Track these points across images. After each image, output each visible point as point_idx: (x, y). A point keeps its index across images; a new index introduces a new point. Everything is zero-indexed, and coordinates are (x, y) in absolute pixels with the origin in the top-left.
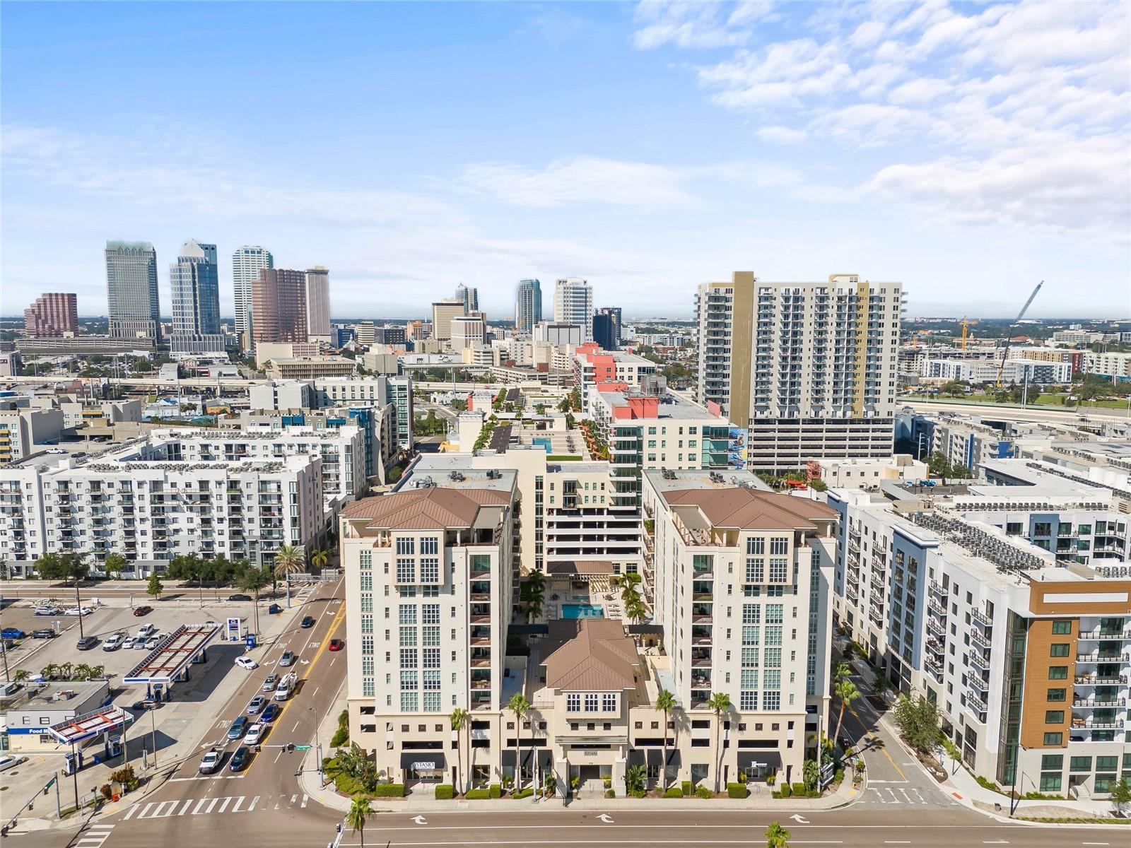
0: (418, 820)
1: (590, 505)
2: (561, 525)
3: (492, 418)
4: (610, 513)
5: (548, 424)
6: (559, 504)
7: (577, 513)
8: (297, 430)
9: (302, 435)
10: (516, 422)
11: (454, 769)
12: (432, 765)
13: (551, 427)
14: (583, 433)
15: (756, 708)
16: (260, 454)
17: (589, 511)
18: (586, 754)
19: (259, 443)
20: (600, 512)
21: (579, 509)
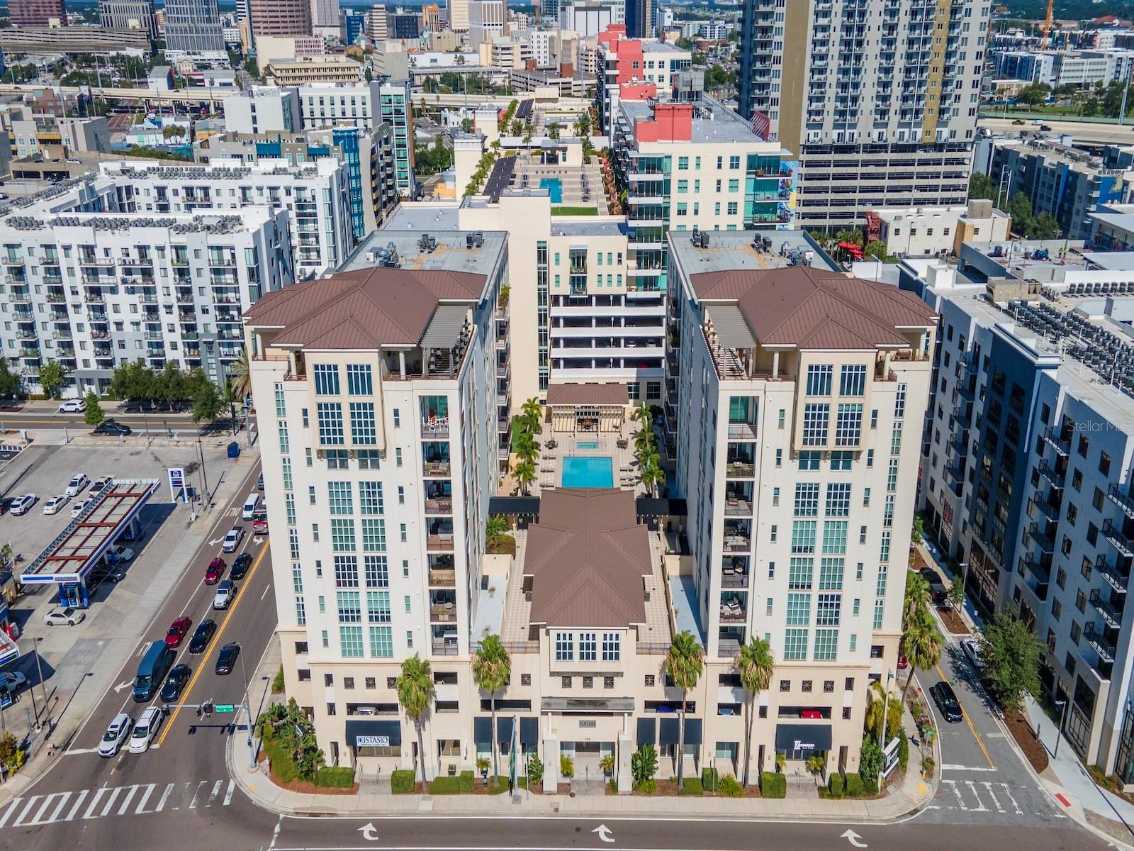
0: (367, 831)
1: (605, 290)
2: (569, 322)
3: (496, 144)
4: (630, 302)
5: (560, 154)
6: (565, 289)
7: (586, 302)
8: (268, 164)
9: (276, 172)
10: (523, 152)
11: (414, 744)
13: (564, 159)
14: (602, 169)
16: (224, 203)
17: (603, 300)
18: (582, 725)
19: (224, 184)
20: (616, 300)
21: (590, 297)
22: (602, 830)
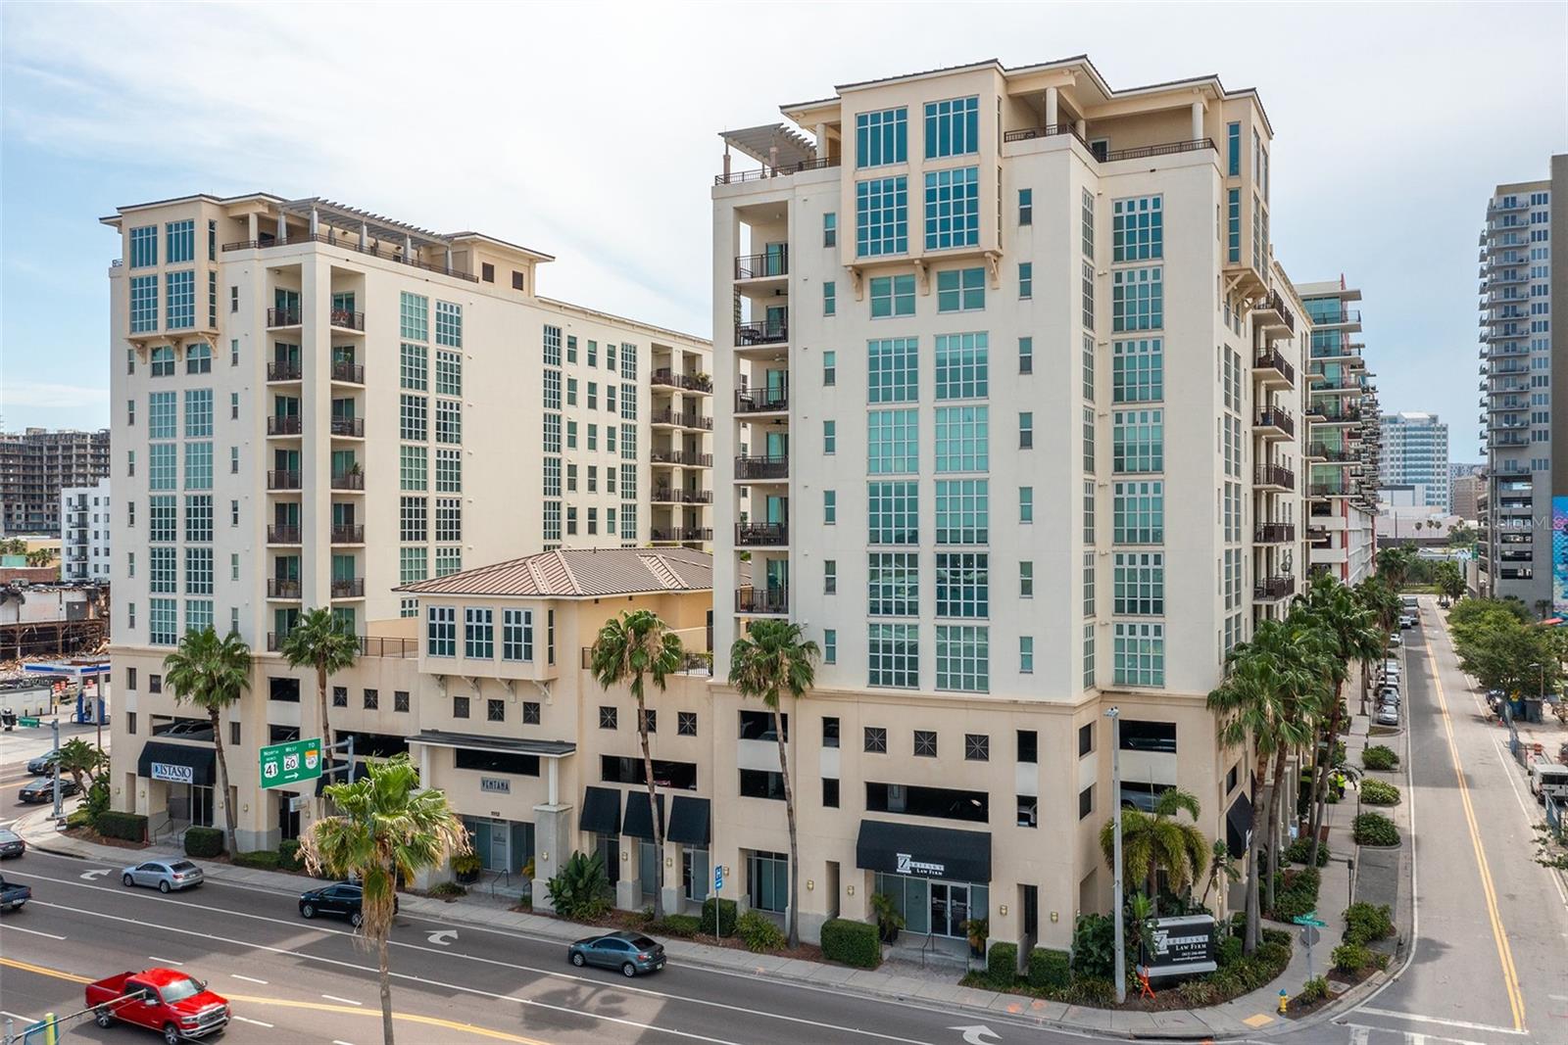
11: (234, 792)
15: (914, 680)
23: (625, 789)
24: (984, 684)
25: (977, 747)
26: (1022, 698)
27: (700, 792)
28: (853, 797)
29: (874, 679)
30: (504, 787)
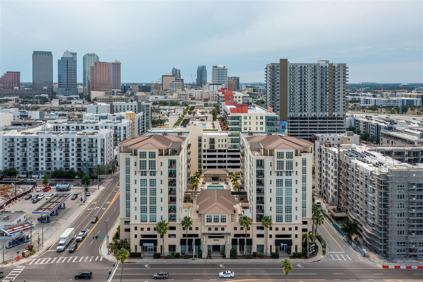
0: (146, 266)
1: (221, 148)
2: (209, 156)
3: (183, 116)
4: (229, 151)
5: (205, 118)
6: (208, 148)
8: (105, 121)
9: (107, 123)
10: (192, 118)
11: (161, 246)
12: (153, 244)
13: (207, 120)
14: (219, 122)
15: (282, 221)
17: (220, 151)
18: (214, 240)
19: (89, 125)
20: (225, 151)
21: (216, 150)
22: (221, 266)
23: (238, 238)
24: (291, 221)
25: (290, 229)
26: (296, 223)
27: (250, 238)
28: (274, 236)
29: (277, 221)
30: (218, 240)
